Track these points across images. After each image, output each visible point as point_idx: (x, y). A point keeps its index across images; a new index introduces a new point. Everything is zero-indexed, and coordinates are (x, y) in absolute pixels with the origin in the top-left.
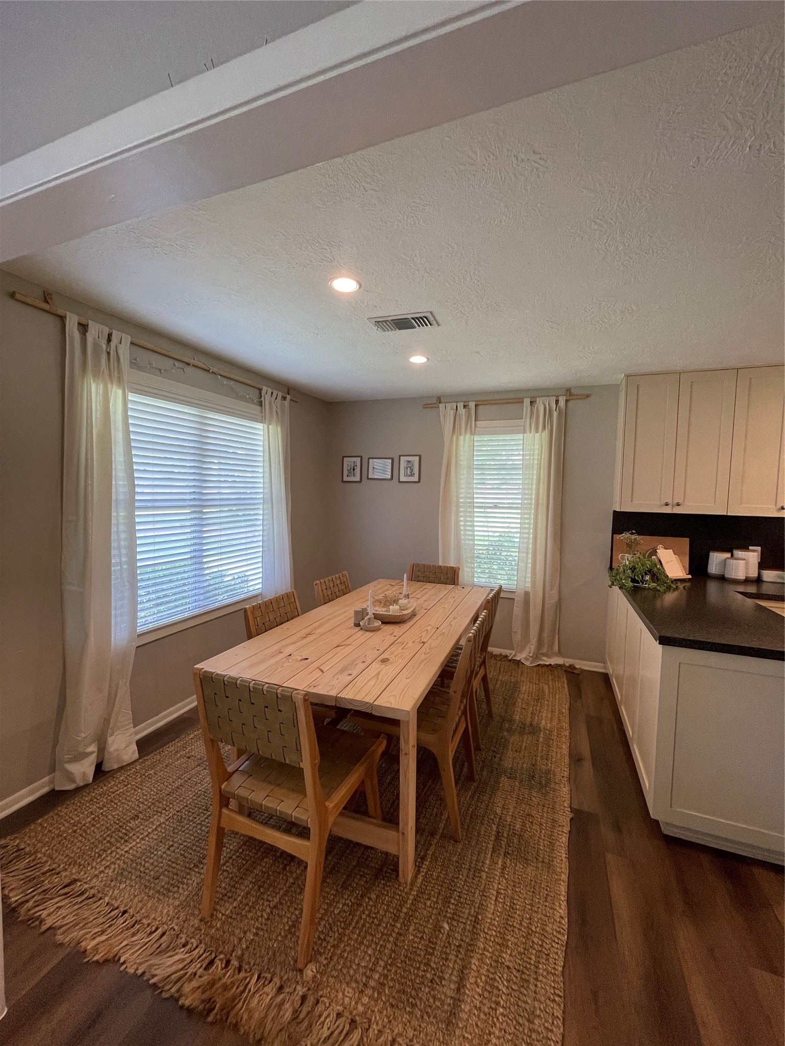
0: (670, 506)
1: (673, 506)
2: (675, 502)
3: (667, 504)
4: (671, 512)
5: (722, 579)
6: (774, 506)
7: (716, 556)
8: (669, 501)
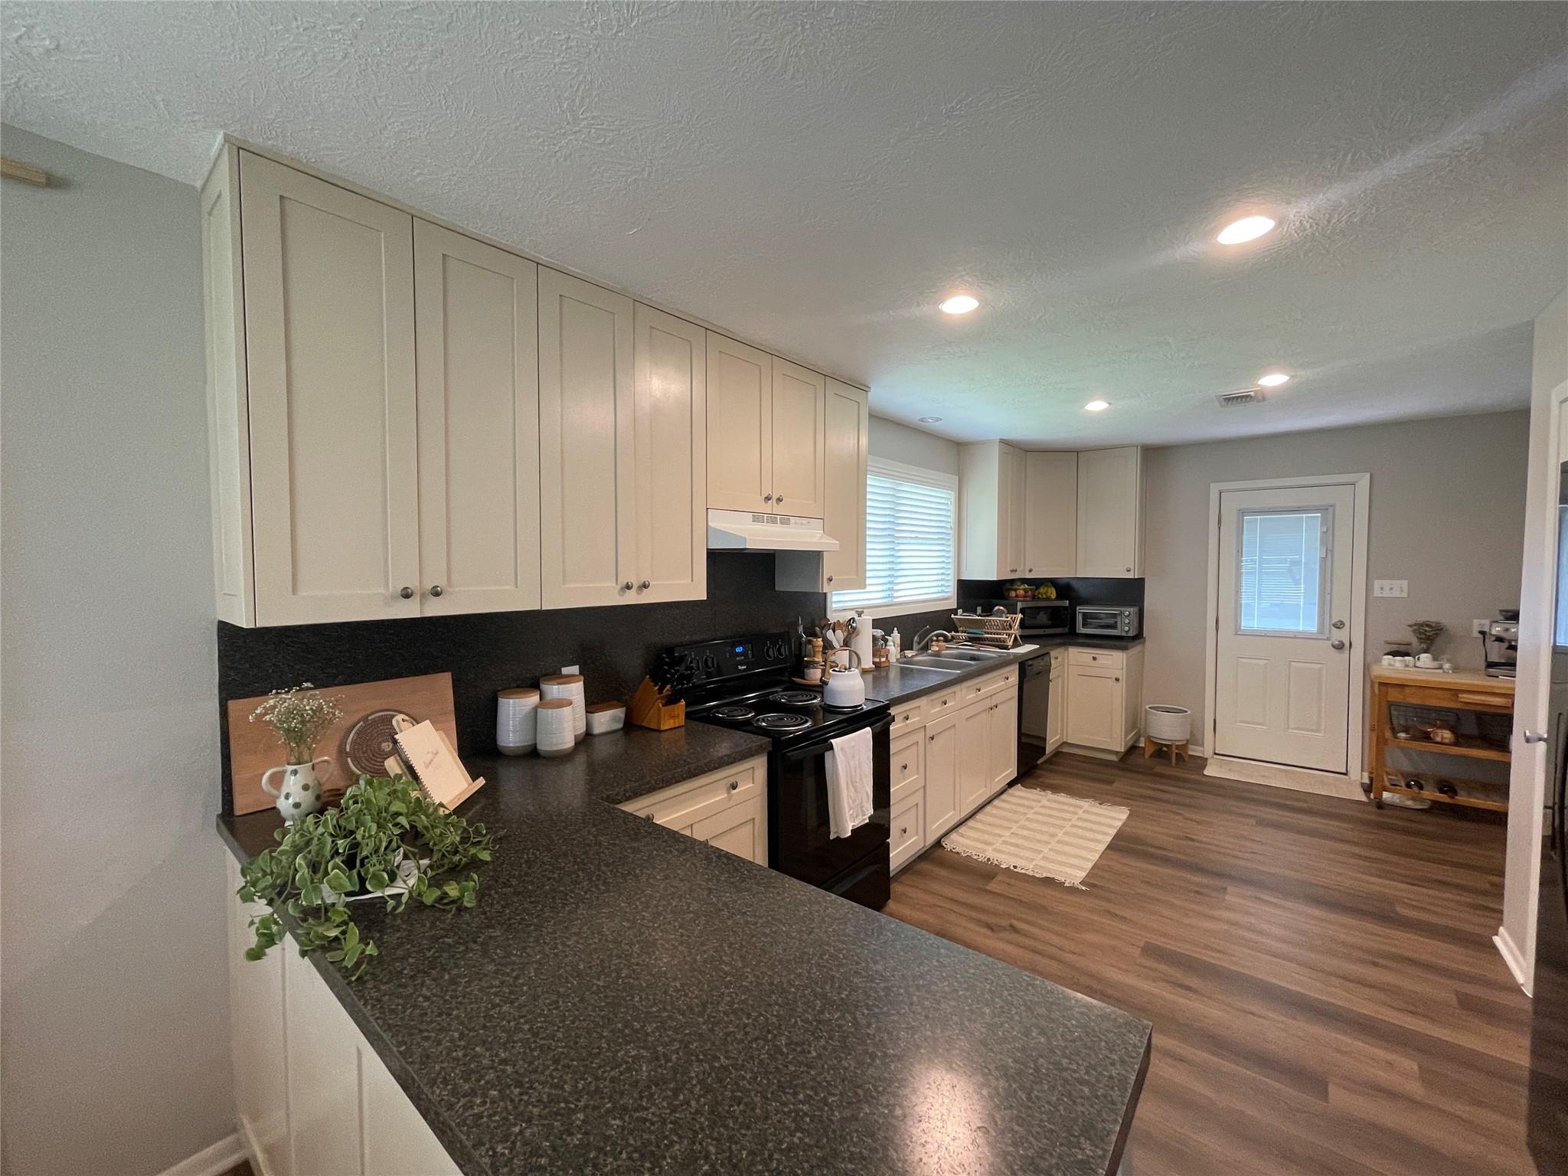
0: (416, 599)
1: (423, 596)
2: (429, 586)
3: (407, 595)
4: (417, 615)
5: (532, 754)
6: (614, 584)
7: (514, 702)
8: (413, 584)
